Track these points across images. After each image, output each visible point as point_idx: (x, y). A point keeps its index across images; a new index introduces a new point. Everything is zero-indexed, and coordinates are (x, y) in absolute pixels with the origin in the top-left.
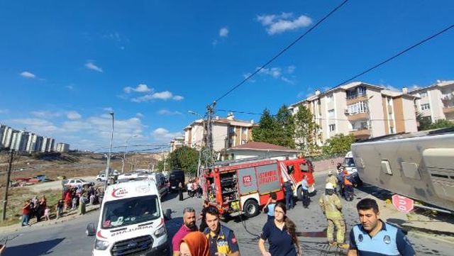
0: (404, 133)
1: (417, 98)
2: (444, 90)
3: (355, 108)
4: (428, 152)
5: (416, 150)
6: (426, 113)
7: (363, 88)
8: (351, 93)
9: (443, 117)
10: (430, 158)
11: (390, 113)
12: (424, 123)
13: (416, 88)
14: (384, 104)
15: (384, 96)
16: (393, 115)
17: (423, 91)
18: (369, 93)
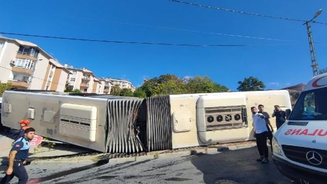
0: (54, 91)
1: (71, 73)
2: (84, 74)
3: (23, 63)
4: (64, 105)
5: (58, 103)
6: (71, 84)
7: (37, 51)
8: (23, 50)
9: (79, 88)
10: (64, 109)
11: (50, 77)
12: (69, 89)
13: (72, 67)
14: (48, 69)
15: (50, 63)
16: (52, 78)
17: (75, 70)
18: (40, 56)
